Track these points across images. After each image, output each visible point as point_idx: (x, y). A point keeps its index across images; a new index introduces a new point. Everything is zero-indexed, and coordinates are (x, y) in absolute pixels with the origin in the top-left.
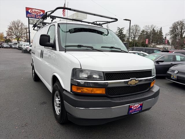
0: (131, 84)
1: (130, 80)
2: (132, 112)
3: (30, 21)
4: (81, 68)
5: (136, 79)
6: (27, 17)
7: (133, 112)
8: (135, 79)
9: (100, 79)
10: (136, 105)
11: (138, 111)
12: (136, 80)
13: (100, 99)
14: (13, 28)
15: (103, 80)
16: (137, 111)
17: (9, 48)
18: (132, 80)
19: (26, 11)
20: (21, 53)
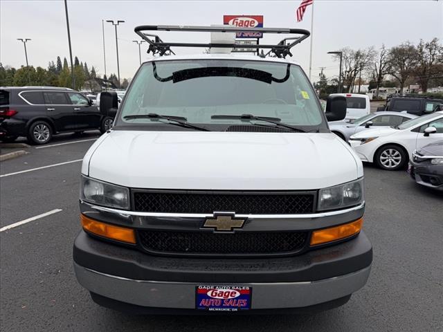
0: (216, 228)
1: (212, 215)
2: (211, 307)
4: (88, 176)
5: (237, 216)
7: (215, 307)
8: (232, 216)
9: (121, 205)
10: (224, 291)
11: (235, 307)
12: (234, 218)
13: (116, 255)
15: (127, 208)
16: (230, 307)
18: (219, 217)
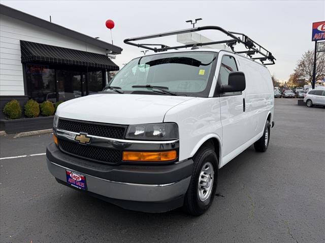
0: (79, 141)
1: (79, 134)
2: (72, 183)
3: (319, 46)
5: (88, 135)
6: (313, 40)
8: (86, 135)
12: (86, 137)
14: (306, 63)
16: (78, 186)
17: (294, 97)
18: (81, 135)
19: (313, 30)
20: (296, 105)
